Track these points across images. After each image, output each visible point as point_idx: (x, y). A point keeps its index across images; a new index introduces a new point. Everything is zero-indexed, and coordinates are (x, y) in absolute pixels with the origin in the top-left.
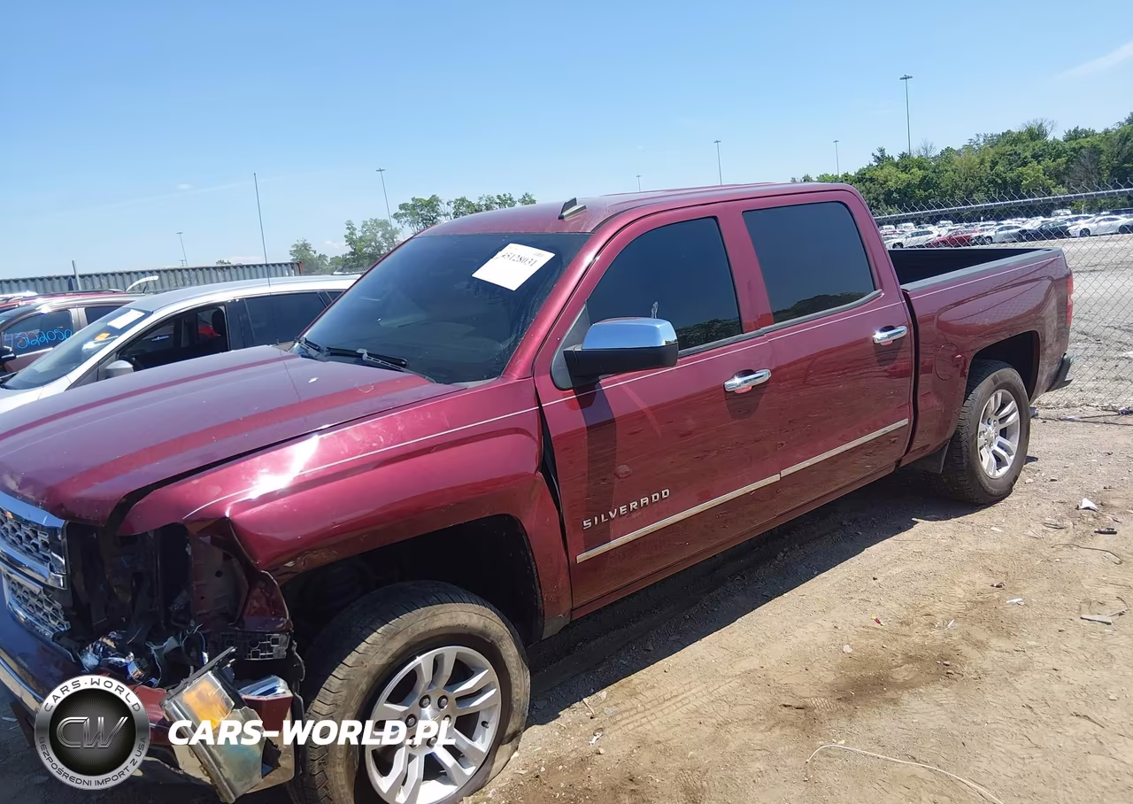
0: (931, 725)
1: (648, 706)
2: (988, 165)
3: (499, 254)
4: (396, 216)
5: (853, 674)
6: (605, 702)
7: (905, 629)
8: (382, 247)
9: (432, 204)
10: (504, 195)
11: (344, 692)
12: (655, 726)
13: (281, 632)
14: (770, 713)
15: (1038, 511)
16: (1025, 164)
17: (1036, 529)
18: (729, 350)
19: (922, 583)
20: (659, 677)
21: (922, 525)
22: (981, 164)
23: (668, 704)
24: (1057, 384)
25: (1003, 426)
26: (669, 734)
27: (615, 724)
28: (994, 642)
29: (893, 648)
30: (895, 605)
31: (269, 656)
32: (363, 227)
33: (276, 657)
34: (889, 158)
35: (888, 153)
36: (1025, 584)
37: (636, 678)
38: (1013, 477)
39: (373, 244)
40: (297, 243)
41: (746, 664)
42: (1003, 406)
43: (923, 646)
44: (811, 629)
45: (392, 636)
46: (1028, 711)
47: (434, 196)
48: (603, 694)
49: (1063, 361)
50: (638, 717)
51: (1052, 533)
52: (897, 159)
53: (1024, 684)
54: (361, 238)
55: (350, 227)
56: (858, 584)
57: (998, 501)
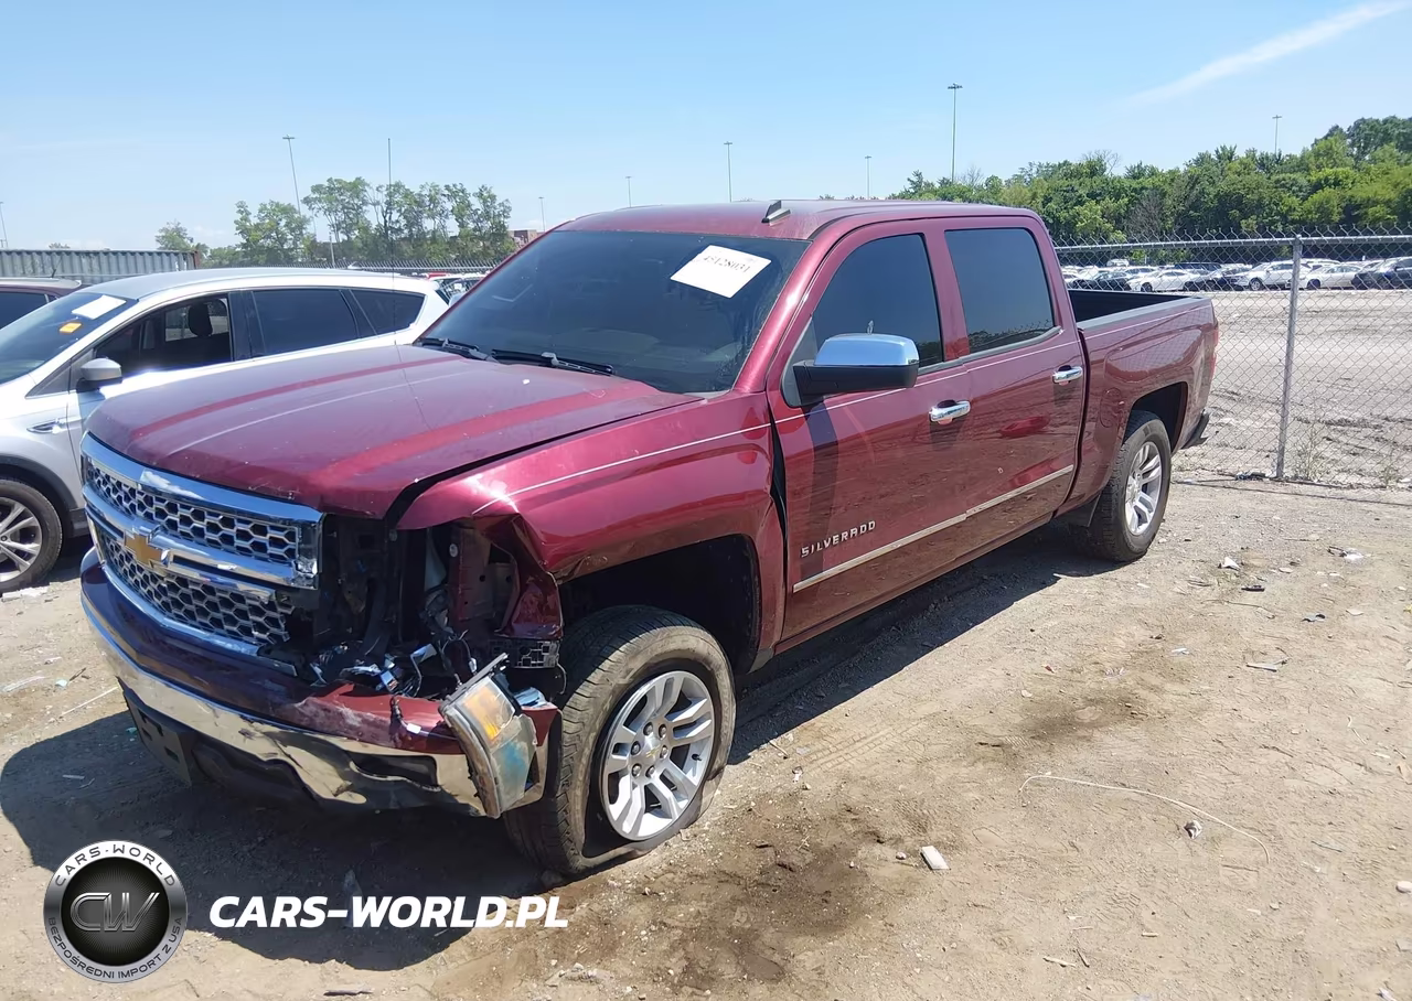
0: (1129, 758)
1: (839, 747)
2: (1040, 200)
3: (700, 257)
4: (307, 201)
5: (1039, 716)
6: (793, 742)
7: (1076, 675)
8: (286, 240)
9: (356, 188)
10: (454, 186)
11: (591, 711)
12: (853, 763)
13: (550, 639)
14: (968, 751)
15: (1180, 568)
16: (1081, 203)
17: (1181, 586)
18: (935, 377)
19: (1082, 635)
20: (842, 721)
21: (1065, 581)
22: (1033, 199)
23: (858, 745)
24: (1193, 441)
25: (1146, 481)
26: (871, 771)
27: (811, 763)
28: (1168, 686)
29: (1071, 692)
30: (1060, 654)
31: (540, 665)
32: (261, 211)
33: (546, 666)
34: (928, 185)
35: (926, 178)
36: (1184, 636)
37: (820, 721)
38: (1151, 535)
39: (274, 234)
40: (167, 226)
41: (926, 709)
42: (1148, 460)
43: (1100, 691)
44: (983, 677)
45: (634, 654)
46: (1219, 745)
47: (358, 179)
48: (790, 736)
49: (1202, 417)
50: (833, 756)
51: (1199, 590)
52: (937, 186)
53: (1210, 721)
54: (257, 226)
55: (243, 209)
56: (1017, 635)
57: (1137, 559)
